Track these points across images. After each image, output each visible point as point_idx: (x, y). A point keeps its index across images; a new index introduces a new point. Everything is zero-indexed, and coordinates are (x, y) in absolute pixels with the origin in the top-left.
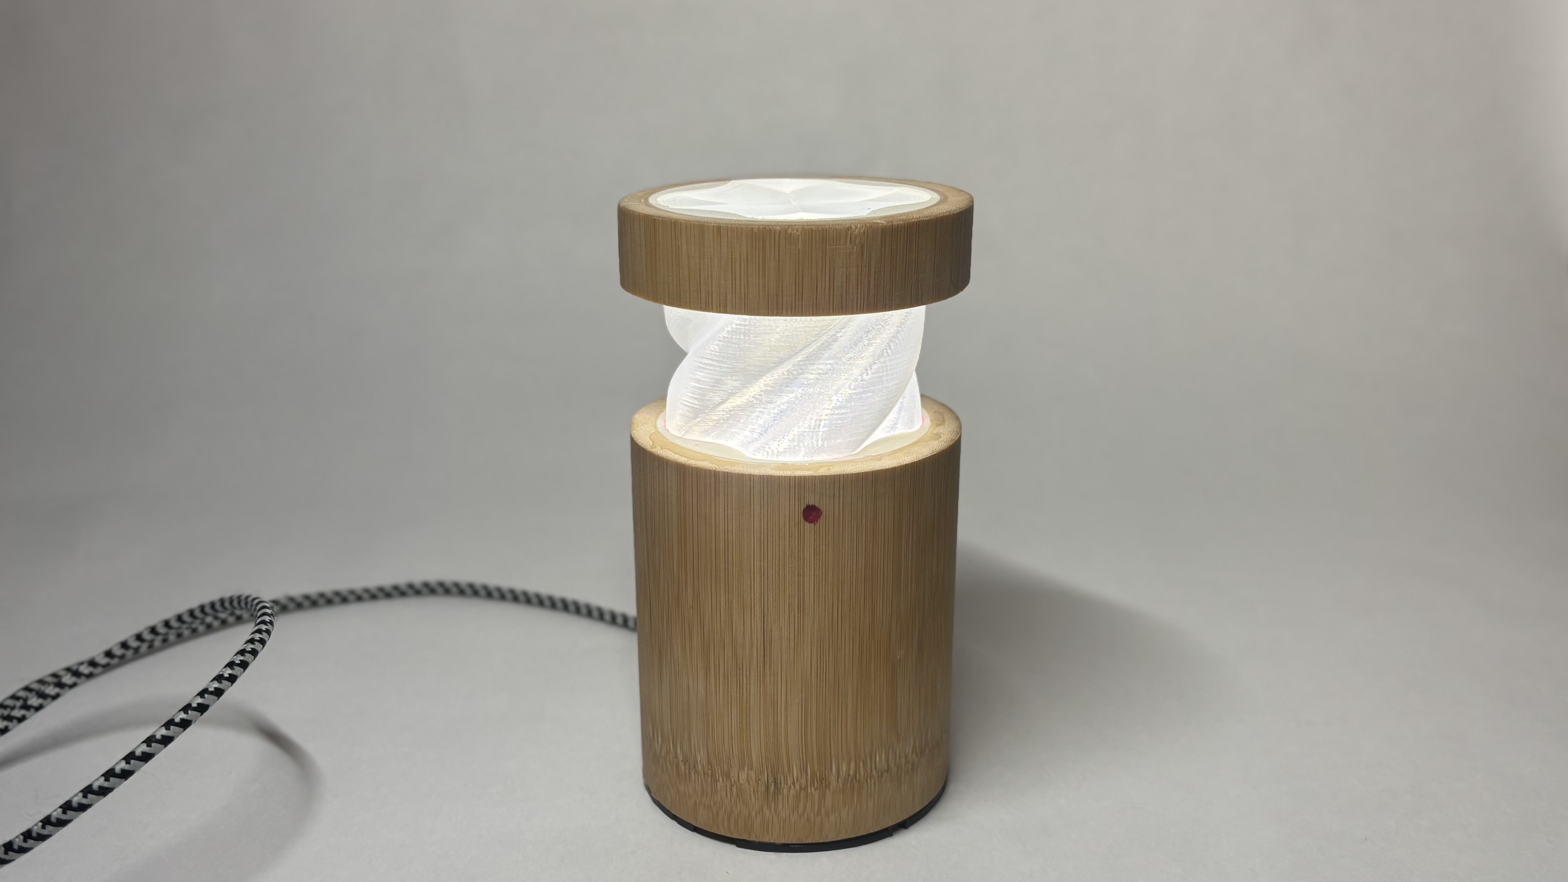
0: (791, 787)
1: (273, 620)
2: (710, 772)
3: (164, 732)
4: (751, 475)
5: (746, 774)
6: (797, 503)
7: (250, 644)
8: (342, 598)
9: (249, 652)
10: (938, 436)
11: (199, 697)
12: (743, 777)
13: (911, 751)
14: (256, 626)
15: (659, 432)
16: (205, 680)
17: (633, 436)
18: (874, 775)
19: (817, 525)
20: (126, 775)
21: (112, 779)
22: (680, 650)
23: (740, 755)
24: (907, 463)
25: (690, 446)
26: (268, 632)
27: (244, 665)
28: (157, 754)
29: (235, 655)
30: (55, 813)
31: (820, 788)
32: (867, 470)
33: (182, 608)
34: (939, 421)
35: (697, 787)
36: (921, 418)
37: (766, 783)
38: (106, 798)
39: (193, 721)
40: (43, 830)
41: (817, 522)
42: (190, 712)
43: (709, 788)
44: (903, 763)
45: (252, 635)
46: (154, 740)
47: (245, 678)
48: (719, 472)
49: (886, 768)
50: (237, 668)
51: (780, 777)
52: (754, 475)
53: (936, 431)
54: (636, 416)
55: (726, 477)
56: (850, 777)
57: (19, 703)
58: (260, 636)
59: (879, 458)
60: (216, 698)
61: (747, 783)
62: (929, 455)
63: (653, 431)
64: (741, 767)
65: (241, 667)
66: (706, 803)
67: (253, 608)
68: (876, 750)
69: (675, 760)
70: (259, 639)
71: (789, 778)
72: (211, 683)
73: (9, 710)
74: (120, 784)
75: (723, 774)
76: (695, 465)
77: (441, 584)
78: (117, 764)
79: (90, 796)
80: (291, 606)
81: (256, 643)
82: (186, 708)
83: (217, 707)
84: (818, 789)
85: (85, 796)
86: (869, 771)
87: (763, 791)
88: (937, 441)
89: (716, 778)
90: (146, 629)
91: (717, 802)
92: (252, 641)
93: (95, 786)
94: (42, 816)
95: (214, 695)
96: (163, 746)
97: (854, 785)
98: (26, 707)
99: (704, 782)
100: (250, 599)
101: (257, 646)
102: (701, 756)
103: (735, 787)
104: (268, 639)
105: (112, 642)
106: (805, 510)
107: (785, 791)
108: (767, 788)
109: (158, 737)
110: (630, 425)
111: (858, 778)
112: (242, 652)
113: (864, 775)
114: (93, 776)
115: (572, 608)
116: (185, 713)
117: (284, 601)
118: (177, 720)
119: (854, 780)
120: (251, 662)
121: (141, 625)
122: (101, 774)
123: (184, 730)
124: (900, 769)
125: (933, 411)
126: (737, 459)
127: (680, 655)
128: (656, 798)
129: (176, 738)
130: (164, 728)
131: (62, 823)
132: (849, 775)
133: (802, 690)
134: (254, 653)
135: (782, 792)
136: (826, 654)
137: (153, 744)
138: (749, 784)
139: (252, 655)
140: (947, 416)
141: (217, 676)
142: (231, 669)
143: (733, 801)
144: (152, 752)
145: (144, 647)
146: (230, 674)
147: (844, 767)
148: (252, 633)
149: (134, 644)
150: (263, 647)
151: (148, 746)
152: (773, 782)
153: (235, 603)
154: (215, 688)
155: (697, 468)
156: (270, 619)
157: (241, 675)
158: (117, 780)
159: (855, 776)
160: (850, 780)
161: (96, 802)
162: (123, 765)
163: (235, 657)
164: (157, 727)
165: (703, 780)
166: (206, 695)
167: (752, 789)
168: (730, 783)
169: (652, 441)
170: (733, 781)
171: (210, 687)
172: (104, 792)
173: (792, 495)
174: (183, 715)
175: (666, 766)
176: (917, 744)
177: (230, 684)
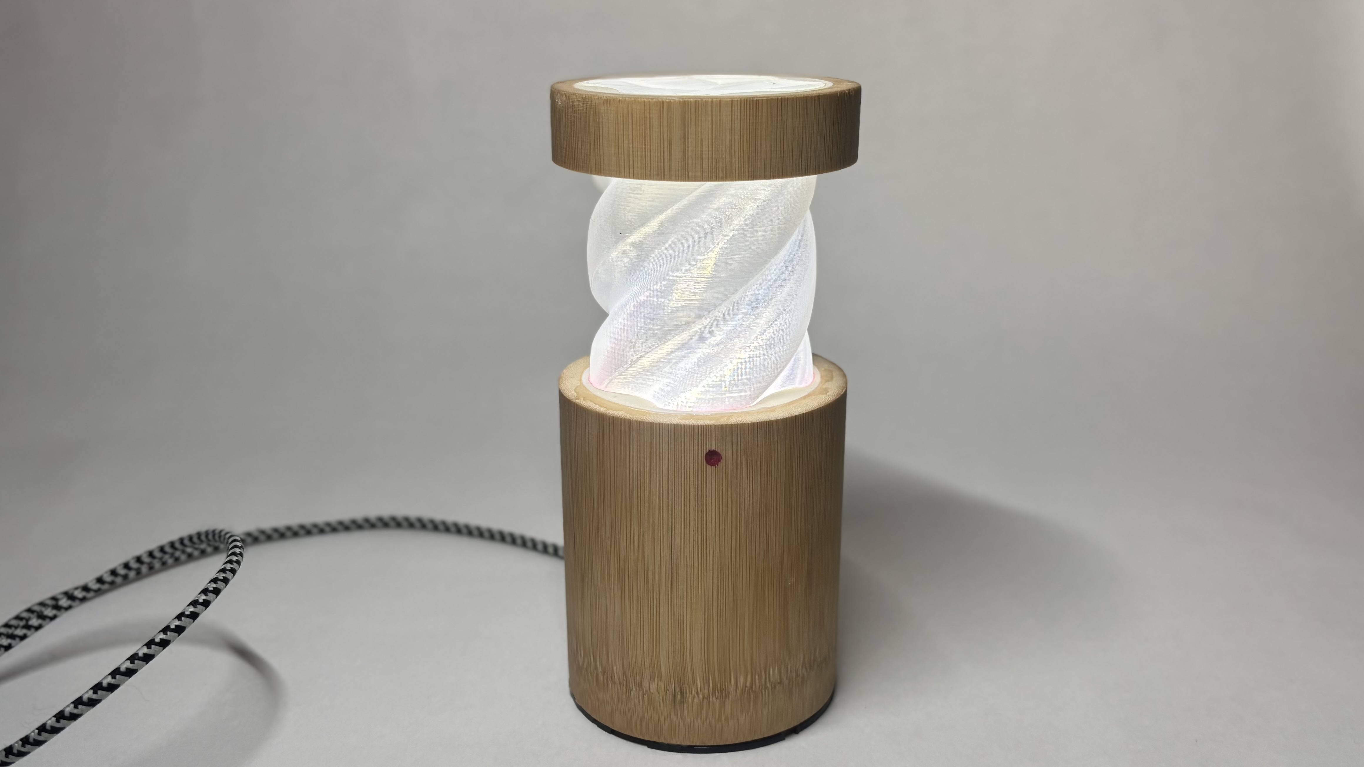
0: (695, 696)
1: (243, 552)
2: (625, 682)
3: (145, 650)
4: (660, 423)
5: (656, 684)
6: (700, 448)
7: (222, 573)
8: (306, 531)
9: (221, 580)
10: (825, 391)
11: (177, 619)
12: (653, 687)
13: (801, 667)
14: (228, 556)
15: (583, 385)
16: (182, 605)
17: (561, 389)
18: (767, 687)
19: (718, 467)
20: (112, 688)
21: (100, 692)
22: (599, 575)
23: (651, 669)
24: (797, 414)
25: (610, 398)
26: (238, 562)
27: (217, 592)
28: (140, 669)
29: (209, 583)
30: (50, 722)
31: (720, 697)
32: (762, 420)
33: (164, 540)
34: (827, 378)
35: (614, 695)
36: (813, 375)
37: (674, 693)
38: (94, 708)
39: (172, 641)
40: (39, 737)
41: (718, 465)
42: (168, 633)
43: (624, 697)
44: (794, 676)
45: (224, 566)
46: (137, 658)
47: (217, 603)
48: (632, 420)
49: (779, 681)
50: (210, 594)
51: (686, 688)
52: (662, 424)
53: (824, 387)
54: (564, 371)
55: (638, 425)
56: (747, 689)
57: (22, 623)
58: (232, 566)
59: (773, 409)
60: (192, 620)
61: (657, 692)
62: (817, 408)
63: (578, 385)
64: (652, 678)
65: (214, 594)
66: (622, 709)
67: (226, 541)
68: (770, 665)
69: (595, 671)
70: (230, 568)
71: (693, 689)
72: (188, 607)
73: (13, 629)
74: (107, 696)
75: (636, 683)
76: (612, 414)
77: (394, 519)
78: (104, 679)
79: (80, 707)
80: (262, 537)
81: (227, 572)
82: (166, 630)
83: (193, 628)
84: (719, 698)
85: (76, 707)
86: (763, 682)
87: (670, 700)
88: (825, 395)
89: (630, 688)
90: (133, 558)
91: (631, 708)
92: (223, 570)
93: (85, 698)
94: (38, 724)
95: (189, 618)
96: (145, 663)
97: (750, 696)
98: (28, 627)
99: (619, 690)
100: (223, 533)
101: (229, 575)
102: (617, 669)
103: (646, 695)
104: (239, 569)
105: (102, 569)
106: (707, 454)
107: (690, 700)
108: (674, 696)
109: (141, 654)
110: (559, 379)
111: (753, 689)
112: (215, 580)
113: (760, 686)
114: (83, 689)
115: (508, 539)
116: (164, 634)
117: (256, 534)
118: (157, 640)
119: (751, 691)
120: (223, 589)
121: (128, 555)
122: (90, 688)
123: (164, 649)
124: (791, 681)
125: (823, 369)
126: (649, 409)
127: (599, 579)
128: (580, 704)
129: (157, 655)
130: (145, 647)
131: (55, 731)
132: (746, 686)
133: (705, 612)
134: (226, 581)
135: (687, 700)
136: (726, 580)
137: (136, 662)
138: (659, 693)
139: (224, 583)
140: (836, 373)
141: (193, 601)
142: (205, 595)
143: (644, 707)
144: (135, 668)
145: (132, 574)
146: (204, 600)
147: (742, 679)
148: (224, 564)
149: (122, 571)
150: (234, 575)
151: (131, 663)
152: (679, 691)
153: (210, 537)
154: (191, 612)
155: (614, 417)
156: (240, 550)
157: (214, 600)
158: (104, 693)
159: (751, 687)
160: (746, 691)
161: (85, 712)
162: (109, 679)
163: (209, 584)
164: (140, 646)
165: (619, 688)
166: (183, 618)
167: (661, 698)
168: (642, 692)
169: (577, 394)
170: (645, 690)
171: (187, 611)
172: (92, 703)
173: (696, 441)
174: (162, 636)
175: (588, 676)
176: (806, 660)
177: (204, 608)
